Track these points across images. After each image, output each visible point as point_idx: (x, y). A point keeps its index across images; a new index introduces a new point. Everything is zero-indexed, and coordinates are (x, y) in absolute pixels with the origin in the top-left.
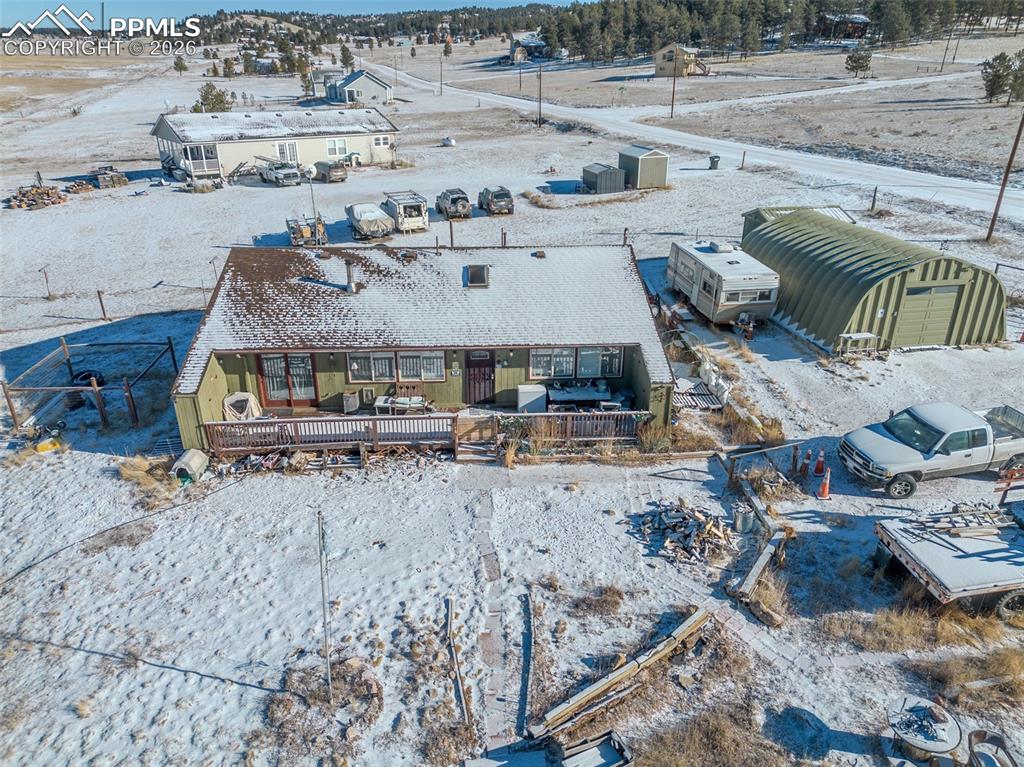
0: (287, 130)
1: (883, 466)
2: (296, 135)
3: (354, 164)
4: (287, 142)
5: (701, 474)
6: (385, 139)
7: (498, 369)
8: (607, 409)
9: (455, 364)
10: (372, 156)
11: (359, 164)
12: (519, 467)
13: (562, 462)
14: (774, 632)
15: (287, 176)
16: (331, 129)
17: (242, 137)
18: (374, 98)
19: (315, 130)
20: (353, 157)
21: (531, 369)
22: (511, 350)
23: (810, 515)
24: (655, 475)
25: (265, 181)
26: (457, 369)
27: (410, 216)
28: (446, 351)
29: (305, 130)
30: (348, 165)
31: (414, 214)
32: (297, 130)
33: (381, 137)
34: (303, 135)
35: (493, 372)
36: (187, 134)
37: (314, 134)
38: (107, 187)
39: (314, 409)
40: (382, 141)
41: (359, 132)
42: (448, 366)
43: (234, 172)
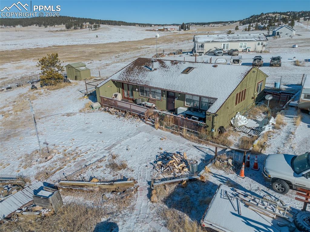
0: (228, 40)
1: (268, 171)
2: (230, 41)
3: (247, 51)
4: (226, 44)
5: (212, 152)
6: (262, 43)
7: (176, 100)
8: (193, 119)
9: (164, 95)
10: (255, 49)
11: (249, 51)
12: (159, 130)
13: (172, 132)
14: (150, 203)
15: (219, 53)
16: (243, 40)
17: (213, 41)
18: (287, 34)
19: (238, 40)
20: (248, 49)
21: (185, 102)
22: (180, 94)
23: (224, 179)
24: (195, 147)
25: (214, 54)
26: (165, 98)
27: (235, 63)
28: (162, 90)
29: (233, 40)
30: (245, 51)
31: (236, 62)
32: (230, 40)
33: (261, 42)
34: (232, 41)
35: (174, 101)
36: (198, 40)
37: (236, 41)
38: (177, 54)
39: (133, 102)
40: (260, 44)
41: (253, 41)
42: (162, 96)
43: (208, 52)
